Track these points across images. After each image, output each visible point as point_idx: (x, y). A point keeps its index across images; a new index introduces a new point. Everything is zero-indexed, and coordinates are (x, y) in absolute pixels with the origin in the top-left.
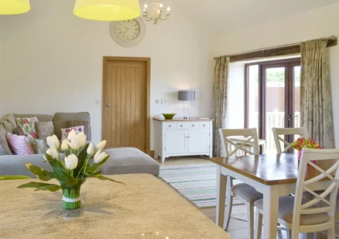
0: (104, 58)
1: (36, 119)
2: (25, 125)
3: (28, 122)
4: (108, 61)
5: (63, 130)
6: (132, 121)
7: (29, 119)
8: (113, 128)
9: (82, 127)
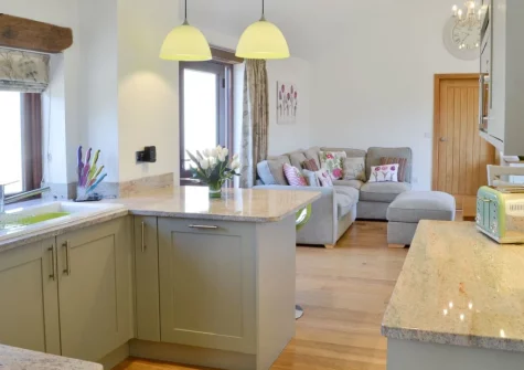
0: (436, 76)
1: (344, 154)
2: (328, 160)
3: (331, 156)
4: (441, 80)
5: (373, 168)
6: (475, 163)
7: (333, 154)
8: (449, 168)
9: (397, 166)
